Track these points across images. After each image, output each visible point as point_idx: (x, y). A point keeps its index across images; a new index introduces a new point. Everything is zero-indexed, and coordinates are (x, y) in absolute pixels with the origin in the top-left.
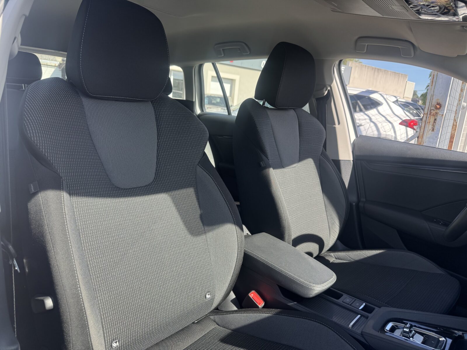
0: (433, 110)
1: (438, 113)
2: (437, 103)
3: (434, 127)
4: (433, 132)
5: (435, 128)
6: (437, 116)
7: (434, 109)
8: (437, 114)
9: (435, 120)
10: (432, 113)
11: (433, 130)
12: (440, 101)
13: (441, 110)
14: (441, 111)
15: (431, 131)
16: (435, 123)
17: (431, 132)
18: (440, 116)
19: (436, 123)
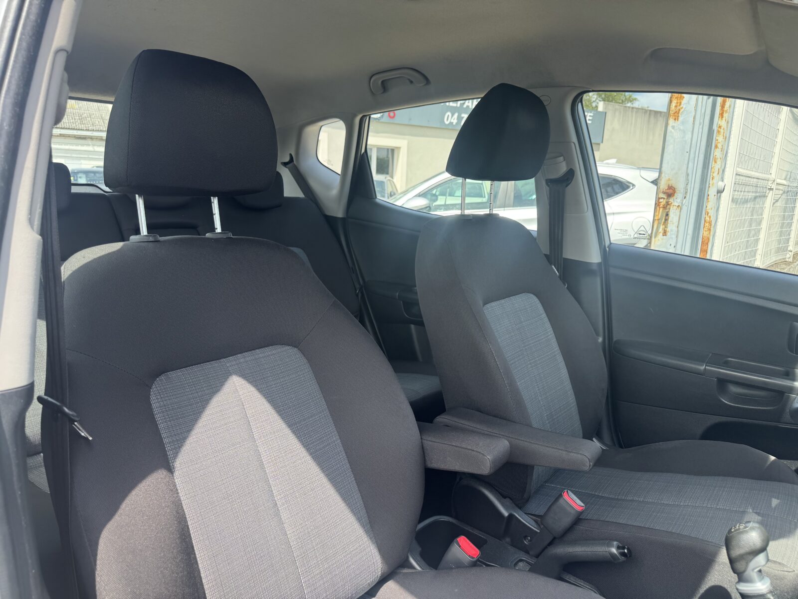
0: (662, 198)
1: (672, 203)
2: (669, 186)
3: (666, 227)
4: (665, 237)
5: (668, 229)
6: (669, 209)
7: (664, 197)
8: (669, 204)
9: (667, 215)
10: (662, 203)
11: (665, 233)
12: (672, 183)
13: (675, 197)
14: (675, 199)
15: (661, 234)
16: (666, 221)
17: (662, 237)
18: (675, 208)
19: (669, 220)
